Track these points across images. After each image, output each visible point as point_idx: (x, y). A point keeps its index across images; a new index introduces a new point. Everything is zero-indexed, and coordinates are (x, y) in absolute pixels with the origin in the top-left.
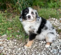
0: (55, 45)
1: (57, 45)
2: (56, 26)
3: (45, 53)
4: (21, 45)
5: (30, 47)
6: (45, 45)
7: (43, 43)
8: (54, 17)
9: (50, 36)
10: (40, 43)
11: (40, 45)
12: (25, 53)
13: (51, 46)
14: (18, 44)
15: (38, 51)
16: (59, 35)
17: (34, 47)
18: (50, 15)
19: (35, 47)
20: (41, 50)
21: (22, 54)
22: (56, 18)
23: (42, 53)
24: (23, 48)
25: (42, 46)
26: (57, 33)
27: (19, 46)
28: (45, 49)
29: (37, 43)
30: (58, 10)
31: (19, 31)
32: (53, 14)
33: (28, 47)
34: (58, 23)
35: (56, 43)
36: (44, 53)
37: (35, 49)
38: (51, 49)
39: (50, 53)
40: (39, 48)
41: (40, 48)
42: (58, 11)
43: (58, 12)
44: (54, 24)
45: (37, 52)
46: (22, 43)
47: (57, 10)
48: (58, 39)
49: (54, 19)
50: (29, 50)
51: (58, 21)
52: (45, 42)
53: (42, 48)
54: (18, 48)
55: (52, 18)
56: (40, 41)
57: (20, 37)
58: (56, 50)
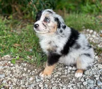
0: (91, 73)
3: (75, 87)
4: (34, 72)
5: (49, 76)
6: (74, 73)
7: (71, 71)
8: (90, 29)
10: (67, 69)
11: (66, 73)
12: (40, 86)
13: (84, 76)
14: (29, 71)
16: (98, 57)
17: (55, 76)
18: (84, 25)
19: (57, 75)
20: (67, 81)
22: (94, 30)
23: (69, 86)
24: (37, 78)
25: (69, 75)
26: (96, 54)
27: (30, 73)
28: (74, 79)
29: (61, 69)
30: (98, 17)
31: (31, 50)
32: (90, 23)
33: (46, 76)
34: (98, 38)
35: (93, 69)
36: (72, 86)
37: (58, 79)
38: (85, 80)
39: (82, 86)
40: (64, 78)
41: (66, 78)
42: (97, 19)
43: (97, 21)
44: (91, 39)
45: (61, 85)
46: (36, 70)
47: (95, 16)
48: (97, 65)
51: (97, 35)
52: (74, 68)
53: (69, 78)
54: (29, 78)
55: (88, 30)
56: (67, 67)
57: (32, 59)
58: (92, 82)
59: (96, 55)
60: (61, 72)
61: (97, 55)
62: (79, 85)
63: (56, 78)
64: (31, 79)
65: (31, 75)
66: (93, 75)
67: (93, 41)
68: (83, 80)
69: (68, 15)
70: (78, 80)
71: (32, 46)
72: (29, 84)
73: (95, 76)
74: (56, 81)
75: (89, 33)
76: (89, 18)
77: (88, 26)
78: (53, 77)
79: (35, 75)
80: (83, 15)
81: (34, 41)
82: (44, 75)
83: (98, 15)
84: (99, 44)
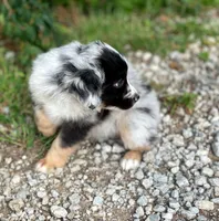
0: (158, 157)
2: (157, 82)
3: (123, 192)
4: (20, 162)
7: (110, 154)
8: (145, 50)
10: (99, 151)
11: (98, 161)
13: (143, 165)
14: (8, 161)
15: (94, 184)
16: (172, 117)
17: (74, 170)
20: (102, 180)
21: (28, 197)
22: (153, 52)
23: (109, 192)
24: (29, 176)
25: (106, 166)
26: (165, 110)
27: (13, 167)
28: (119, 175)
29: (85, 152)
31: (6, 110)
32: (142, 35)
34: (164, 73)
35: (161, 149)
36: (118, 192)
37: (80, 176)
38: (145, 174)
41: (99, 174)
42: (158, 24)
43: (158, 29)
44: (149, 75)
45: (90, 190)
46: (24, 157)
49: (147, 56)
50: (57, 181)
51: (163, 64)
52: (117, 149)
53: (108, 173)
55: (139, 54)
56: (98, 147)
58: (164, 178)
59: (165, 114)
60: (86, 158)
61: (168, 112)
62: (132, 188)
63: (76, 174)
64: (17, 179)
65: (15, 171)
66: (165, 162)
67: (155, 79)
68: (140, 175)
70: (128, 177)
71: (10, 101)
72: (14, 193)
73: (170, 164)
74: (77, 182)
75: (142, 60)
76: (139, 25)
77: (138, 45)
78: (69, 173)
79: (24, 170)
81: (12, 87)
83: (158, 14)
84: (169, 85)
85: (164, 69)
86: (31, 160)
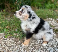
1: (54, 44)
2: (53, 25)
4: (18, 43)
5: (27, 45)
6: (42, 44)
7: (40, 42)
9: (47, 36)
10: (37, 41)
11: (37, 43)
12: (22, 51)
13: (48, 45)
14: (15, 42)
15: (35, 49)
18: (47, 16)
19: (32, 45)
21: (19, 51)
22: (53, 18)
23: (39, 51)
24: (20, 46)
25: (39, 45)
26: (54, 32)
28: (42, 47)
29: (34, 41)
30: (55, 11)
34: (55, 23)
36: (41, 51)
37: (32, 47)
38: (48, 47)
40: (36, 46)
42: (55, 12)
43: (55, 13)
44: (51, 24)
46: (19, 42)
49: (52, 19)
50: (26, 48)
51: (55, 21)
52: (42, 41)
53: (39, 47)
54: (15, 46)
57: (17, 36)
58: (52, 49)
59: (54, 33)
60: (34, 43)
61: (55, 33)
62: (44, 51)
64: (17, 47)
65: (17, 45)
66: (53, 45)
68: (47, 48)
69: (38, 9)
70: (44, 48)
71: (17, 28)
72: (16, 50)
73: (54, 45)
75: (50, 20)
76: (50, 12)
77: (50, 16)
78: (30, 46)
79: (19, 45)
80: (47, 10)
82: (24, 45)
83: (55, 9)
84: (56, 26)
85: (55, 22)
86: (21, 42)
